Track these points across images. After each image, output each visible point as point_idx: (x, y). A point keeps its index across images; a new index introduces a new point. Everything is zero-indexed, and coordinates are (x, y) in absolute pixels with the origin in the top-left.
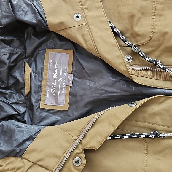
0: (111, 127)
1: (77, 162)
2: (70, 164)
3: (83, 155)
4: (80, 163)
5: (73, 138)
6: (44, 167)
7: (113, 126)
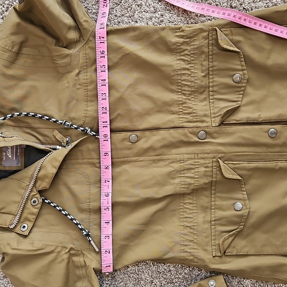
0: (54, 168)
1: (34, 202)
2: (29, 205)
3: (38, 196)
4: (37, 202)
5: (26, 184)
6: (7, 214)
7: (55, 168)
